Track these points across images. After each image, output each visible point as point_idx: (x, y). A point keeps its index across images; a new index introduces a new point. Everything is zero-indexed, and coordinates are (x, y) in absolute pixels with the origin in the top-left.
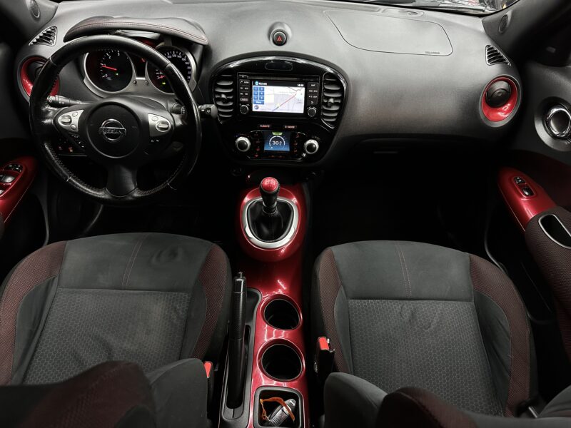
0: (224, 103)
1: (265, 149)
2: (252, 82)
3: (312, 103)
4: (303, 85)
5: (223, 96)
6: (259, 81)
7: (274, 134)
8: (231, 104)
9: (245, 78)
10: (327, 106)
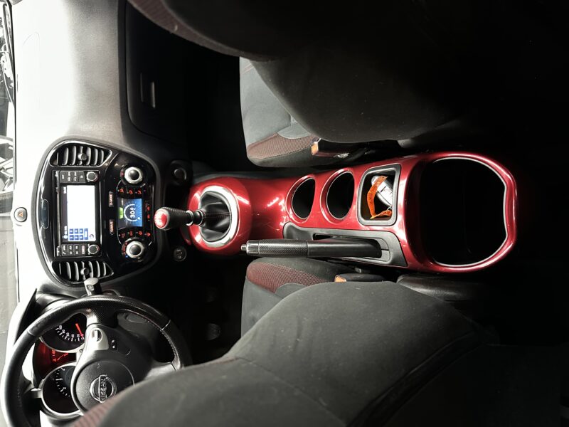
0: (90, 272)
1: (141, 225)
2: (64, 242)
3: (82, 177)
4: (65, 188)
5: (82, 272)
6: (62, 234)
7: (121, 217)
8: (90, 264)
9: (60, 250)
10: (87, 160)
